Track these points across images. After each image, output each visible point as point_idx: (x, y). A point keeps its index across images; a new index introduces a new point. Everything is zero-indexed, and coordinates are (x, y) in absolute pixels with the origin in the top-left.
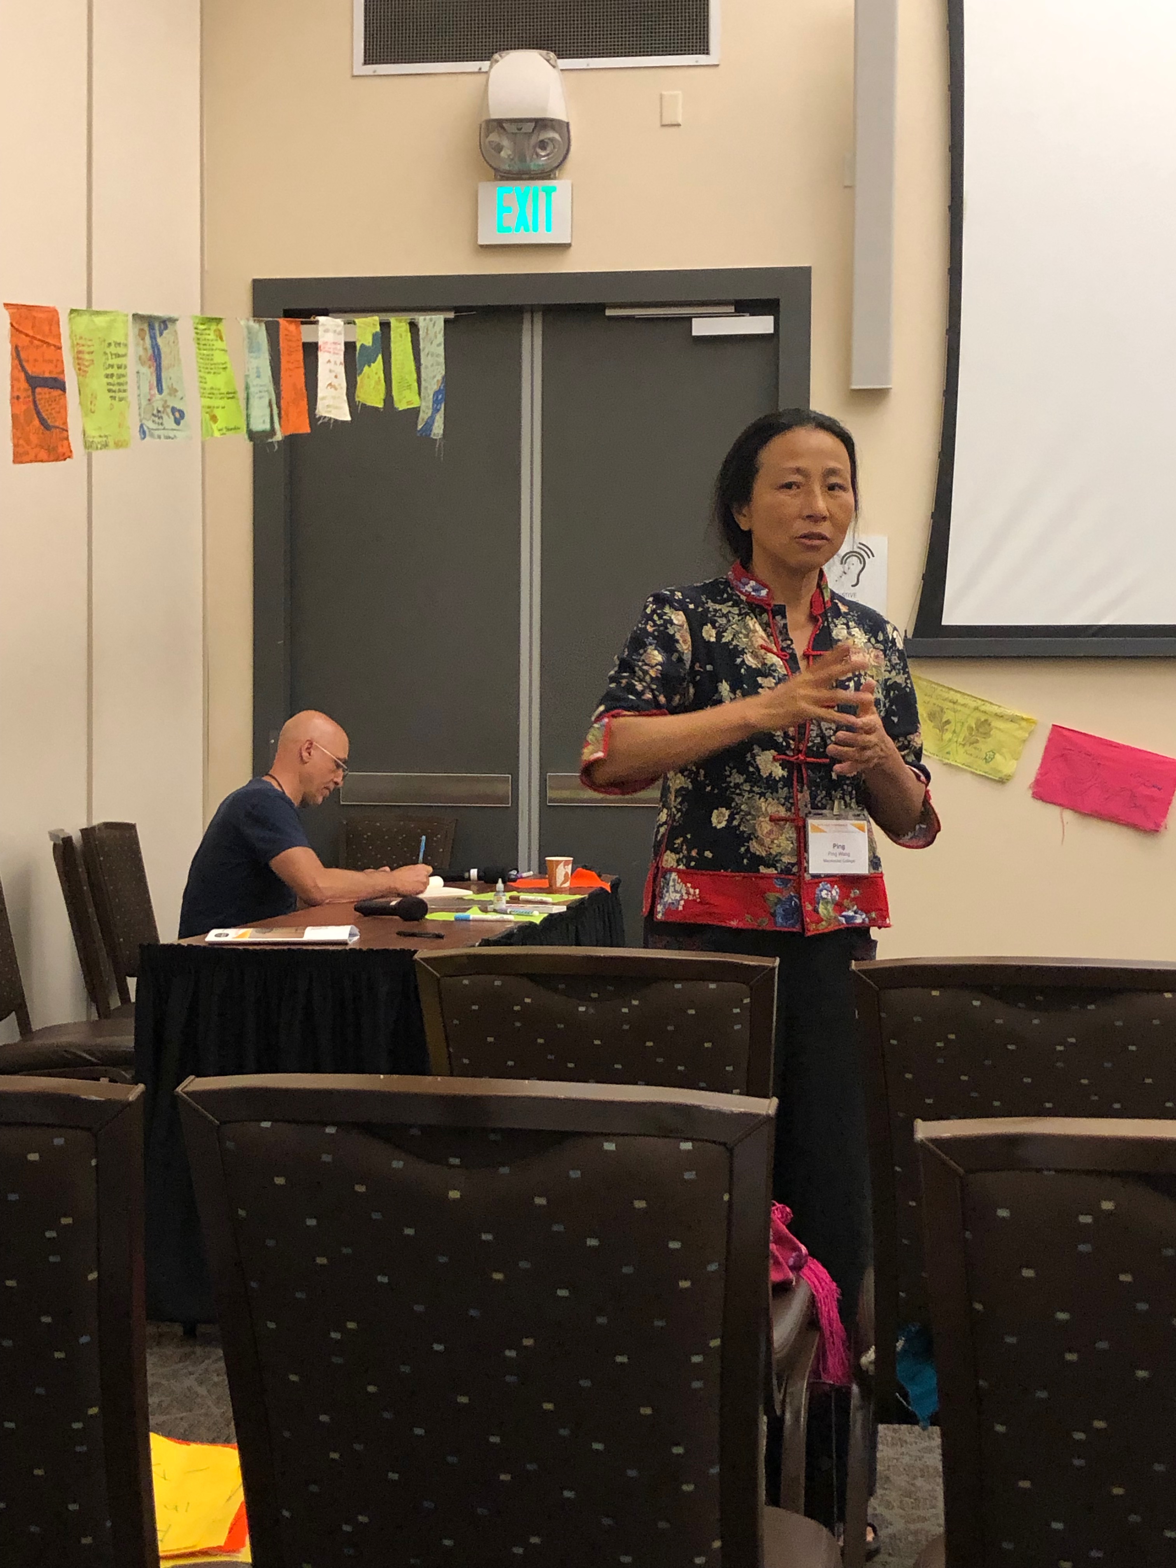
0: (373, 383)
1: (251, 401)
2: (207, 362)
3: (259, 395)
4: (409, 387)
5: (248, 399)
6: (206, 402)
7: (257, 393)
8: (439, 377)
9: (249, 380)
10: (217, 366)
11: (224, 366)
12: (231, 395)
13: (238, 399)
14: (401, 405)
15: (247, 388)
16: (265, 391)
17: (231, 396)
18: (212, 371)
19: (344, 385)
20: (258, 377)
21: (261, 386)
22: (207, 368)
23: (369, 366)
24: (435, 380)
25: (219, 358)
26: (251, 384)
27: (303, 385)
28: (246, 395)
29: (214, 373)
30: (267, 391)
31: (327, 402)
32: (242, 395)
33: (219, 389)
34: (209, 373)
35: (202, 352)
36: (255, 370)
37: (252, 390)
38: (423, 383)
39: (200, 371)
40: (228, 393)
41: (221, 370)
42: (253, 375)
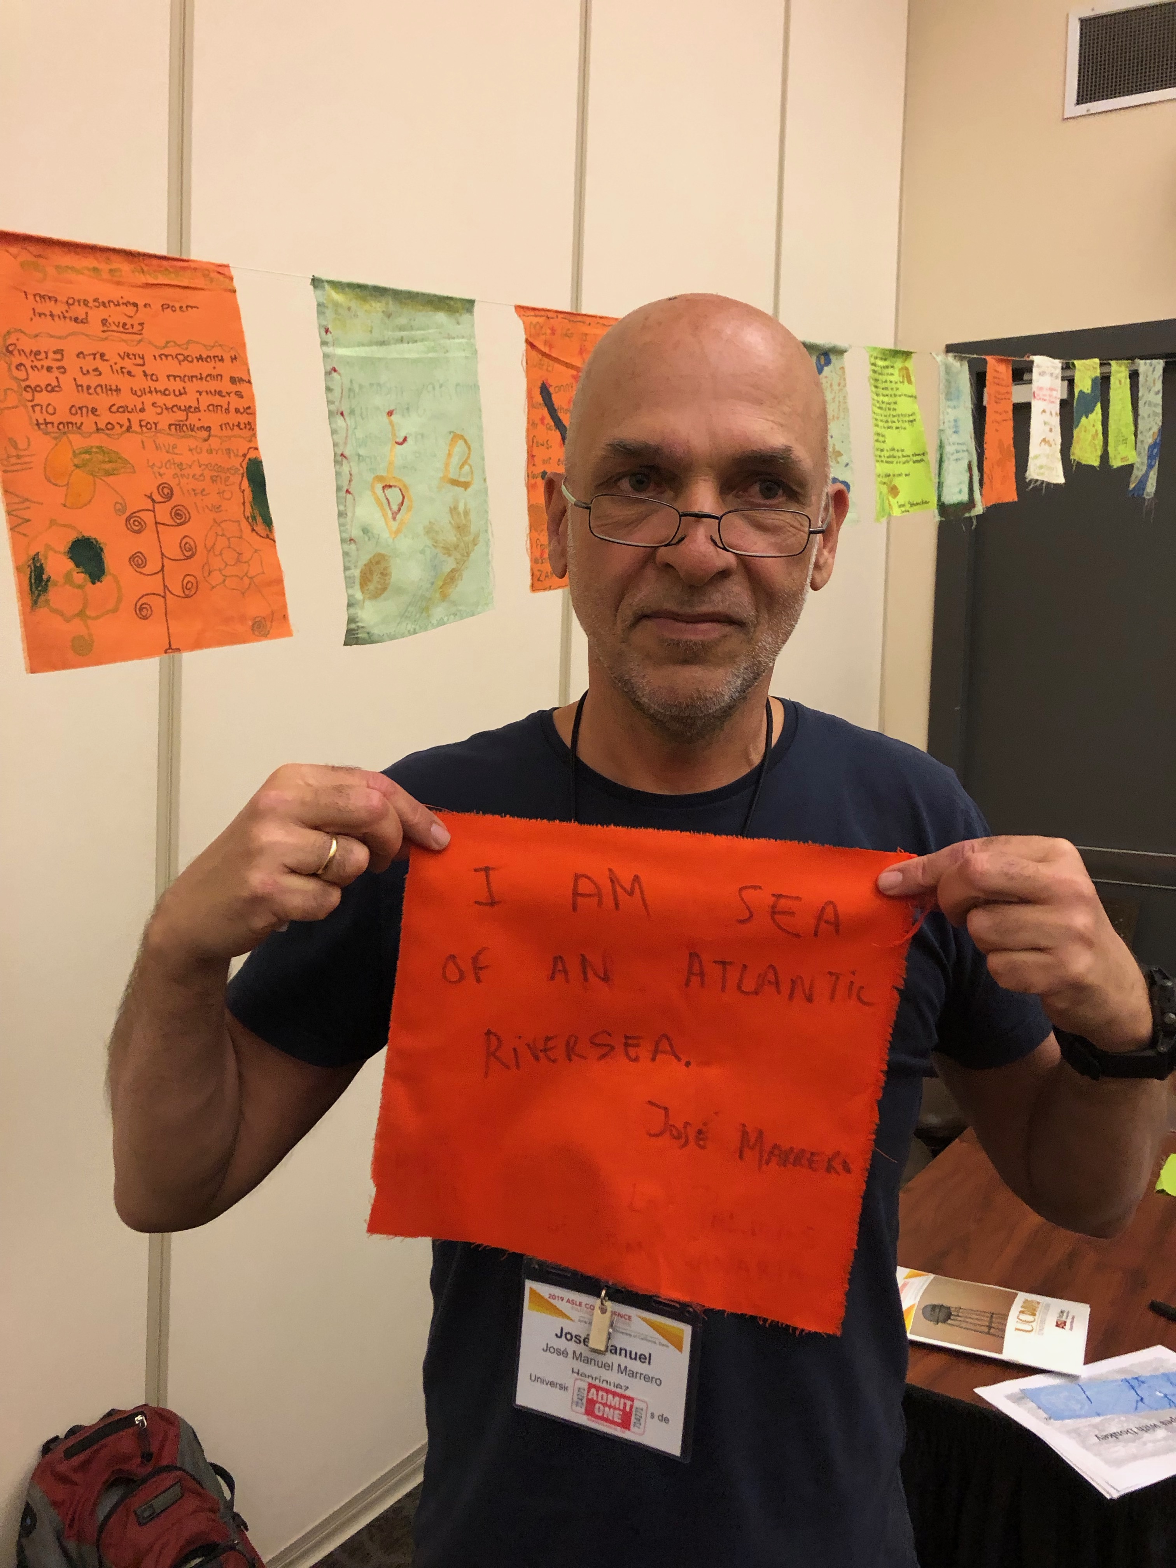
0: (1089, 437)
1: (945, 465)
2: (888, 413)
3: (956, 456)
4: (1125, 441)
5: (941, 461)
6: (882, 468)
7: (953, 454)
8: (1156, 429)
9: (943, 437)
10: (901, 418)
11: (911, 418)
12: (920, 457)
13: (928, 463)
14: (1116, 463)
15: (941, 447)
16: (963, 451)
17: (918, 458)
18: (894, 425)
19: (1059, 440)
20: (956, 432)
21: (958, 444)
22: (887, 422)
23: (1087, 417)
24: (1151, 432)
25: (905, 406)
26: (946, 442)
27: (1011, 442)
28: (938, 456)
29: (897, 428)
30: (967, 450)
31: (1039, 462)
32: (932, 458)
33: (903, 451)
34: (889, 428)
35: (881, 398)
36: (953, 423)
37: (948, 449)
38: (1139, 436)
39: (877, 426)
40: (915, 455)
41: (906, 425)
42: (949, 432)
